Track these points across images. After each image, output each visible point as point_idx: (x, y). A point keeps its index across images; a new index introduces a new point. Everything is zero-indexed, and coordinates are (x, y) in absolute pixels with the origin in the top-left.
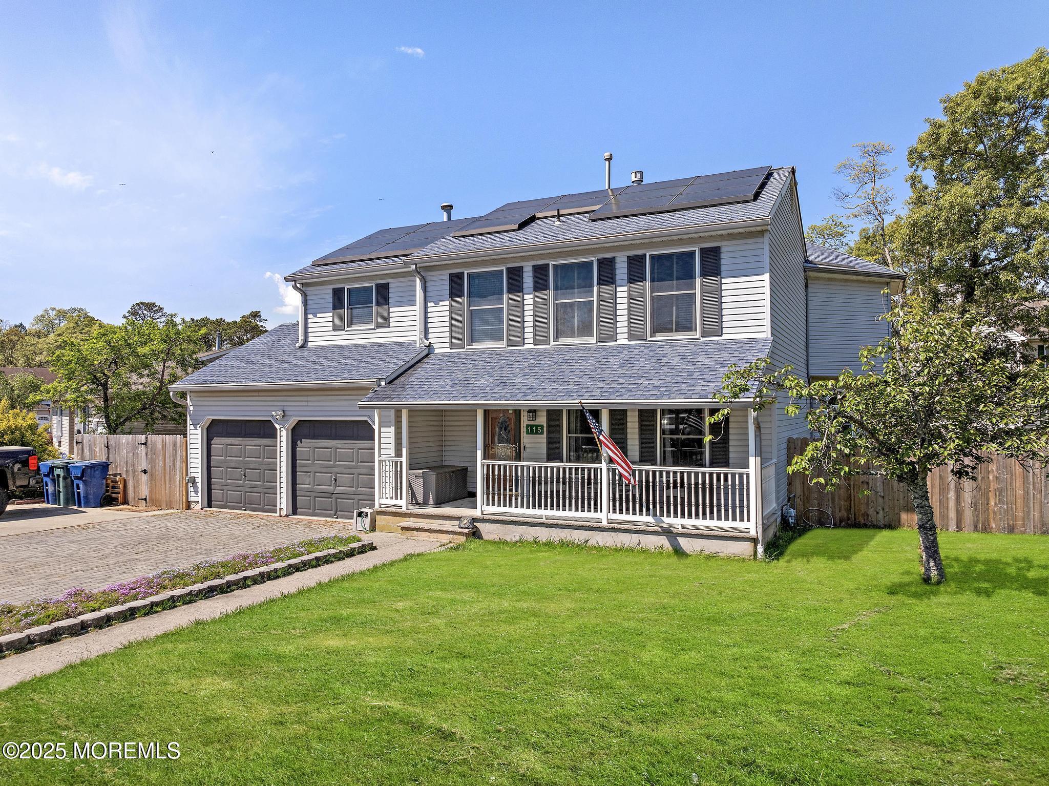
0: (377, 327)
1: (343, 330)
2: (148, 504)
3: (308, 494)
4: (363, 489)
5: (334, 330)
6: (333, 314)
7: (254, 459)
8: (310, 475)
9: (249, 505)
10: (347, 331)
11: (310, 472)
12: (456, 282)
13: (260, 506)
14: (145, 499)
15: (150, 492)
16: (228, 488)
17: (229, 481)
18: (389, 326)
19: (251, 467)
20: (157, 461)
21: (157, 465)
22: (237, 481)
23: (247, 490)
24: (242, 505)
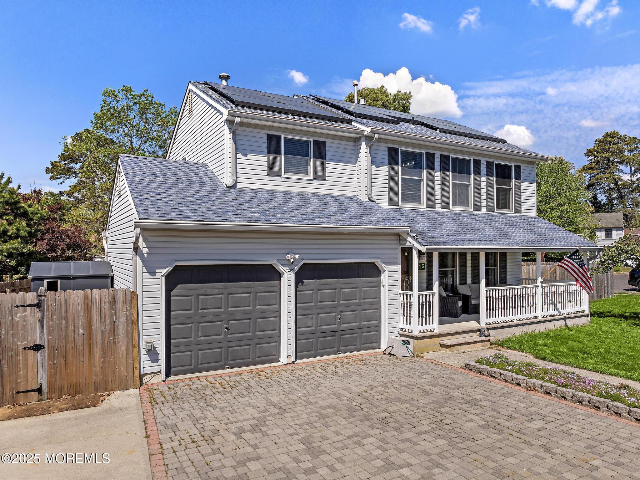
0: (315, 179)
1: (280, 176)
2: (44, 396)
3: (311, 336)
4: (366, 323)
5: (269, 175)
6: (268, 159)
7: (241, 308)
8: (312, 318)
9: (231, 362)
10: (283, 178)
11: (312, 314)
12: (392, 154)
13: (250, 360)
14: (39, 390)
15: (51, 377)
16: (200, 347)
17: (202, 338)
18: (325, 180)
19: (237, 318)
20: (71, 328)
21: (71, 334)
22: (214, 337)
23: (231, 344)
24: (222, 363)
